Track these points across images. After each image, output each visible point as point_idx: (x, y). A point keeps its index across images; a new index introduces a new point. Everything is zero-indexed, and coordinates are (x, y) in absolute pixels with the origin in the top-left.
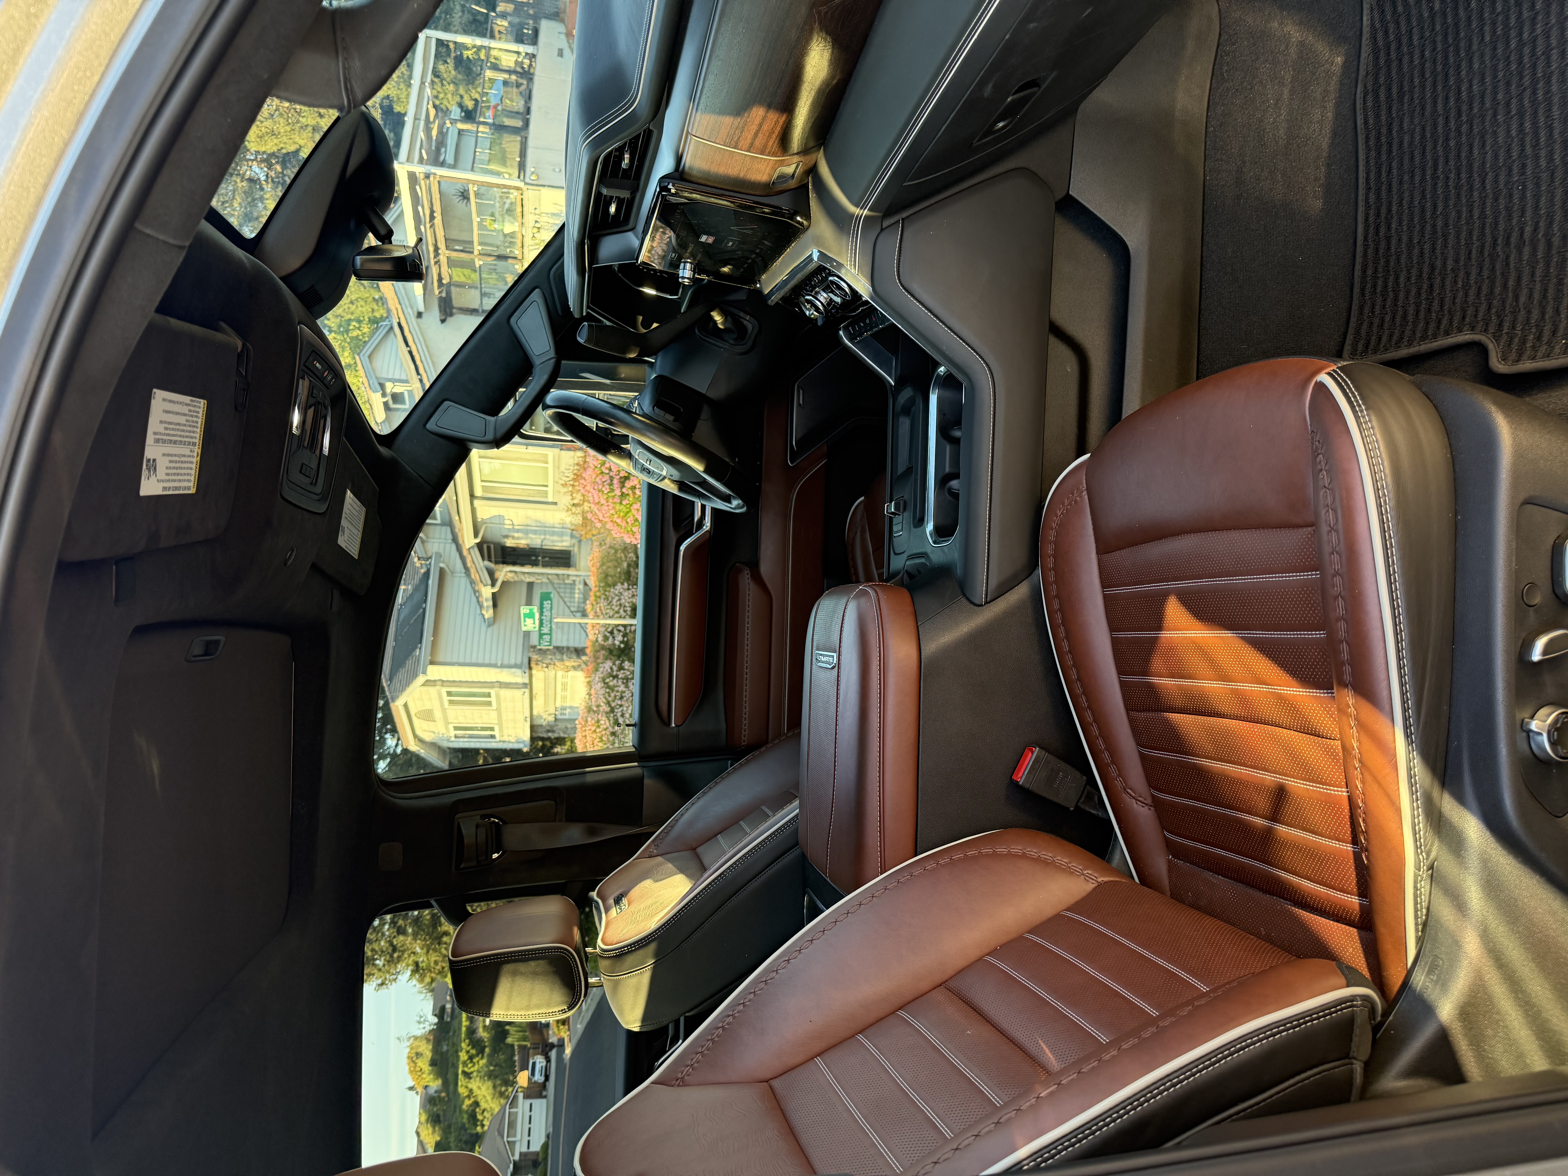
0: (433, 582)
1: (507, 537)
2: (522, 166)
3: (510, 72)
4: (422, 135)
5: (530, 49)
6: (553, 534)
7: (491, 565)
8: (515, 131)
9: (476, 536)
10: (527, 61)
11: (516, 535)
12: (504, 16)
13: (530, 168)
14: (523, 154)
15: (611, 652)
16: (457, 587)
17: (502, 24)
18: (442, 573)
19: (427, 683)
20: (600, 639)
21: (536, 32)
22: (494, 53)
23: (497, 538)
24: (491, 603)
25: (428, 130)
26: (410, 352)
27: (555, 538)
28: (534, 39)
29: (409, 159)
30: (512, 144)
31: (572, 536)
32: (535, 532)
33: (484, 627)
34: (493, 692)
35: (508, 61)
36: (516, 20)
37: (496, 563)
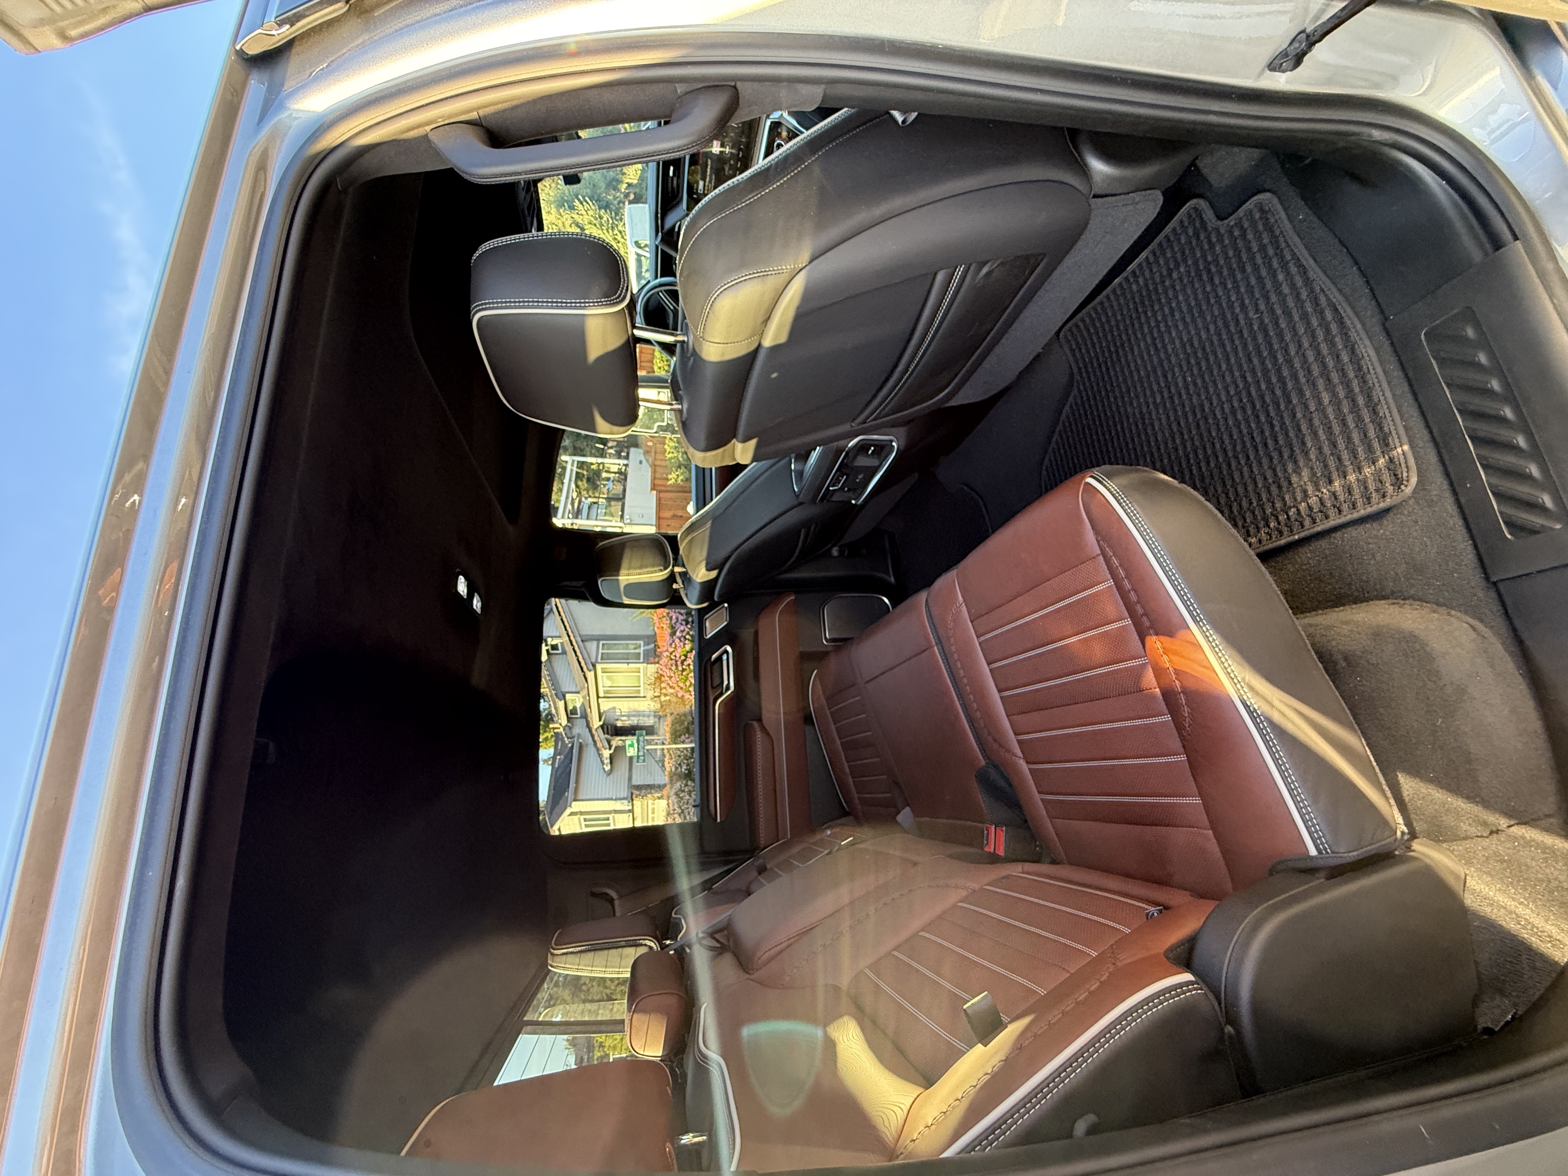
0: (575, 751)
1: (617, 720)
2: (622, 517)
3: (615, 473)
4: (569, 507)
5: (625, 462)
6: (644, 716)
7: (609, 737)
8: (618, 499)
9: (600, 720)
10: (624, 468)
11: (623, 718)
12: (611, 448)
13: (626, 516)
14: (623, 511)
15: (680, 776)
16: (590, 754)
17: (612, 451)
18: (581, 746)
19: (572, 814)
20: (673, 769)
21: (628, 454)
22: (606, 465)
23: (611, 721)
24: (609, 761)
25: (573, 504)
26: (562, 620)
27: (646, 719)
28: (627, 457)
29: (563, 517)
30: (616, 506)
31: (655, 716)
32: (634, 716)
33: (605, 775)
34: (611, 816)
35: (615, 468)
36: (618, 449)
37: (612, 735)
